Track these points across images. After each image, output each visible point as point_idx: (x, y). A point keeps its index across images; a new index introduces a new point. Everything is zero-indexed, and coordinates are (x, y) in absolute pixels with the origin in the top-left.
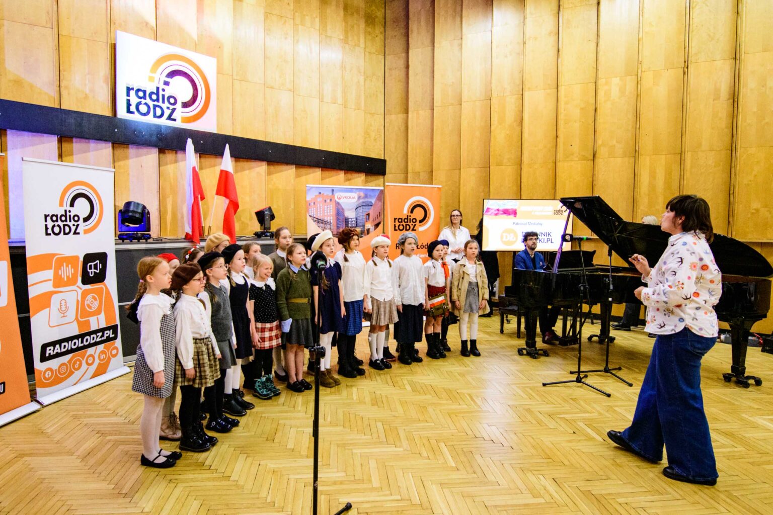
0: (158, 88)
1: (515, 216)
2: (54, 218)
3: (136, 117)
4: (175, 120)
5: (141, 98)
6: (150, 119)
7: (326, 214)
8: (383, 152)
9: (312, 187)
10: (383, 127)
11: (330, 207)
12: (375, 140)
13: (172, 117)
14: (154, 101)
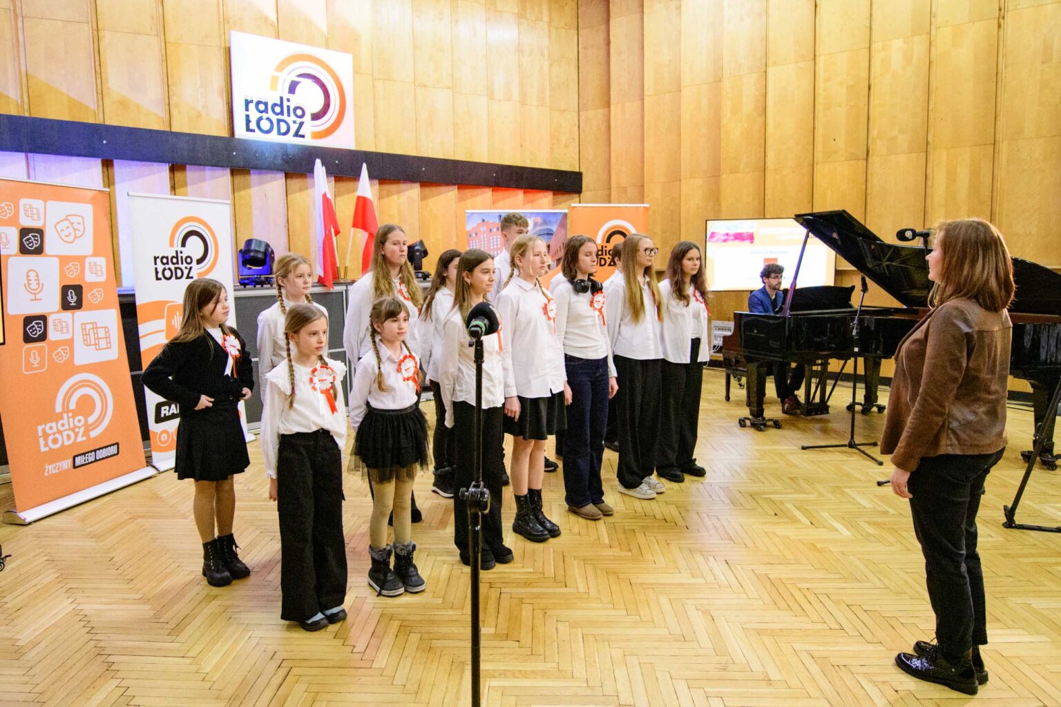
0: (281, 99)
1: (752, 243)
2: (165, 261)
3: (257, 136)
4: (303, 136)
5: (262, 112)
6: (274, 137)
7: (492, 247)
8: (577, 162)
9: (473, 213)
10: (576, 128)
11: (497, 238)
12: (566, 146)
13: (300, 133)
14: (277, 114)
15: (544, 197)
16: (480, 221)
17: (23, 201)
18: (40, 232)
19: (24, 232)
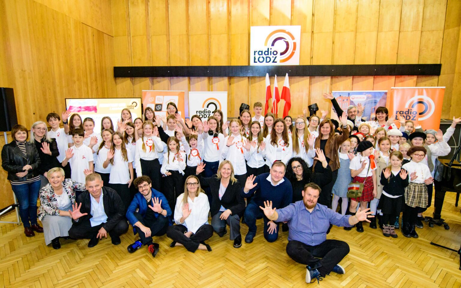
0: (268, 49)
2: (200, 112)
3: (258, 64)
4: (276, 62)
5: (260, 55)
6: (264, 64)
8: (440, 58)
9: (336, 93)
10: (441, 40)
11: (346, 104)
12: (432, 50)
13: (275, 61)
14: (266, 55)
15: (411, 79)
16: (339, 96)
17: (157, 97)
18: (161, 105)
19: (156, 105)
